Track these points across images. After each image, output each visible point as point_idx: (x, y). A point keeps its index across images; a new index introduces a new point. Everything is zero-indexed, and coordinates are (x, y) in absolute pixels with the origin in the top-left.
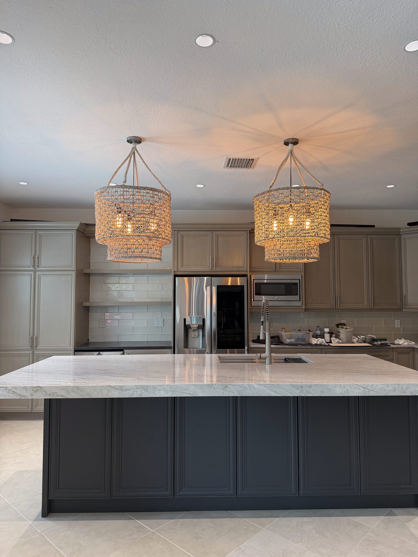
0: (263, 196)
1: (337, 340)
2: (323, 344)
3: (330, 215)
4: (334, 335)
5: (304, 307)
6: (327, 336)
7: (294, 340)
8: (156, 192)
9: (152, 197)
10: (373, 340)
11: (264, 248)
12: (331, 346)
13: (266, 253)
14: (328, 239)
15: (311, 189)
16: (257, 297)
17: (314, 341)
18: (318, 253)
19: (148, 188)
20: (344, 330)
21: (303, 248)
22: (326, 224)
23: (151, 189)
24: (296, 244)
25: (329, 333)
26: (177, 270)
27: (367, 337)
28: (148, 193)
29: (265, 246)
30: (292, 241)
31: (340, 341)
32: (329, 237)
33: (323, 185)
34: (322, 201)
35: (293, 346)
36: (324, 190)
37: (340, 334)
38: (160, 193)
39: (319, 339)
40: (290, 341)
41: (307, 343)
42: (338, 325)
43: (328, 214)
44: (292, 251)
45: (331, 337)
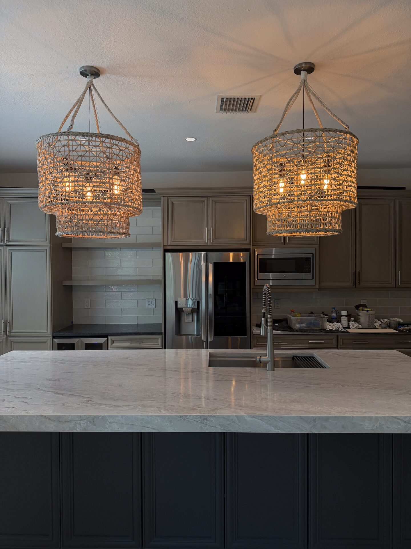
0: (264, 144)
1: (356, 325)
2: (340, 330)
3: (357, 170)
4: (352, 319)
5: (317, 287)
6: (344, 320)
7: (305, 325)
8: (114, 141)
9: (109, 148)
10: (400, 324)
11: (266, 218)
12: (349, 332)
13: (268, 225)
14: (354, 203)
15: (331, 131)
16: (261, 275)
17: (329, 326)
18: (340, 223)
19: (103, 135)
20: (365, 313)
21: (320, 217)
22: (353, 182)
23: (107, 136)
24: (310, 212)
25: (346, 316)
26: (167, 244)
27: (392, 322)
28: (103, 142)
29: (267, 215)
30: (304, 207)
31: (360, 326)
32: (355, 200)
33: (349, 127)
34: (347, 150)
35: (304, 332)
36: (351, 134)
37: (360, 317)
38: (120, 142)
39: (335, 323)
40: (301, 326)
41: (320, 329)
42: (357, 307)
43: (355, 168)
44: (303, 220)
45: (349, 320)
